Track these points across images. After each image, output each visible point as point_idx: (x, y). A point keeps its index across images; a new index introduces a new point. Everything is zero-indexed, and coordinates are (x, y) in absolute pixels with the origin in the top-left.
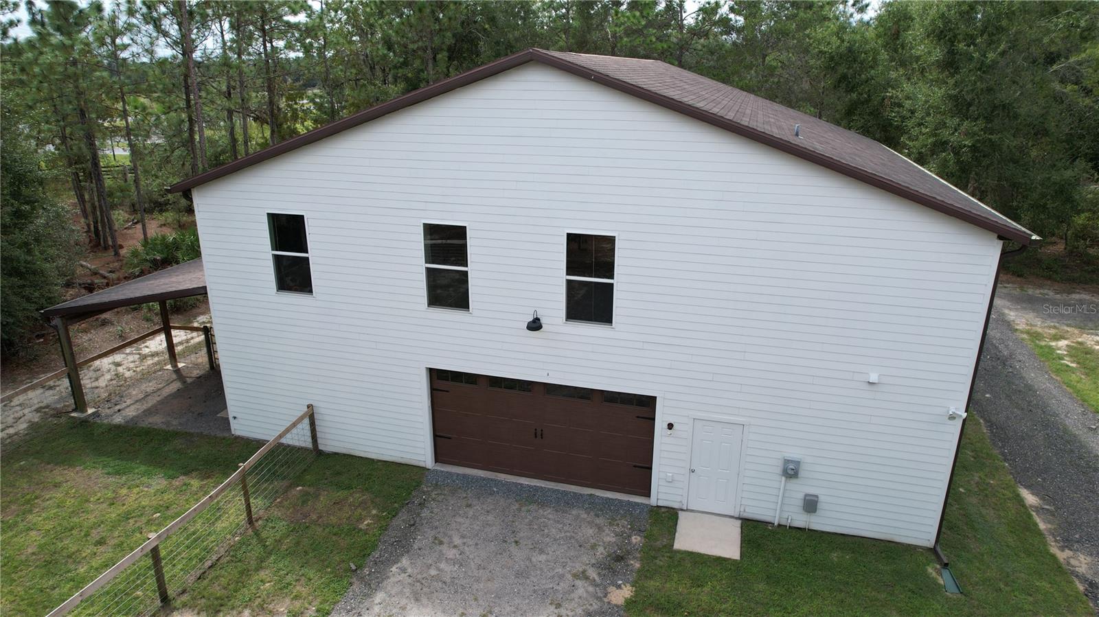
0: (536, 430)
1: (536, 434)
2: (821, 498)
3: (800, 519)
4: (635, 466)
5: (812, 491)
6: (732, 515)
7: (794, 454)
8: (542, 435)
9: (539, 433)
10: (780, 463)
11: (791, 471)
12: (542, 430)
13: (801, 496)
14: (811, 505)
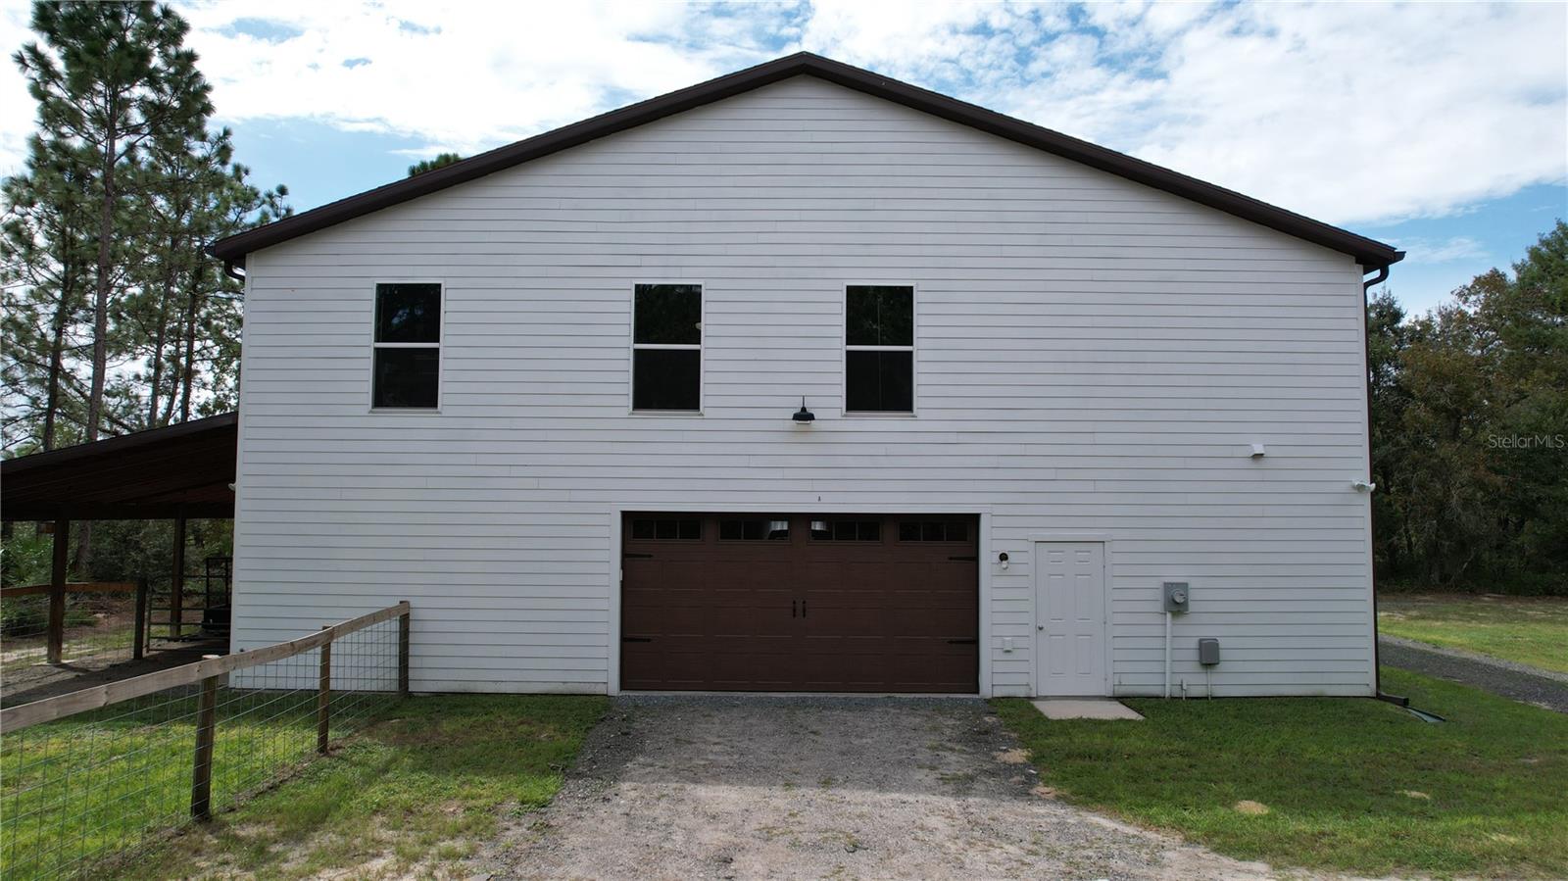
0: (794, 603)
1: (794, 610)
2: (1222, 643)
3: (1197, 684)
4: (951, 642)
5: (1208, 633)
6: (1103, 694)
7: (1176, 575)
8: (804, 611)
9: (799, 606)
10: (1160, 595)
11: (1176, 604)
12: (804, 602)
13: (1194, 643)
14: (1209, 656)
